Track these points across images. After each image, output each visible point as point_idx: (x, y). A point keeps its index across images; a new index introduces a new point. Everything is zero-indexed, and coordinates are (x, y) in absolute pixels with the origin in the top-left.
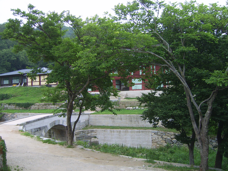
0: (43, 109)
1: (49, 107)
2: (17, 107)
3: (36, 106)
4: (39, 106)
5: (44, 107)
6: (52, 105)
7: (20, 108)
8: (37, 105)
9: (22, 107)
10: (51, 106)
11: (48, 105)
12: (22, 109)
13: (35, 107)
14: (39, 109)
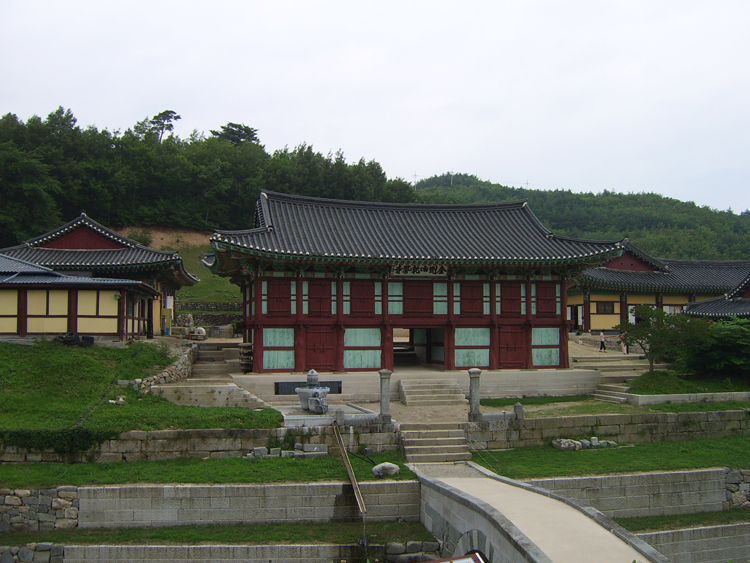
0: (168, 457)
1: (203, 447)
2: (10, 449)
3: (130, 445)
4: (145, 441)
5: (178, 446)
6: (219, 438)
7: (31, 457)
8: (135, 440)
9: (42, 449)
10: (216, 440)
11: (196, 440)
12: (39, 458)
13: (123, 448)
14: (145, 457)
